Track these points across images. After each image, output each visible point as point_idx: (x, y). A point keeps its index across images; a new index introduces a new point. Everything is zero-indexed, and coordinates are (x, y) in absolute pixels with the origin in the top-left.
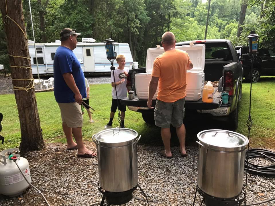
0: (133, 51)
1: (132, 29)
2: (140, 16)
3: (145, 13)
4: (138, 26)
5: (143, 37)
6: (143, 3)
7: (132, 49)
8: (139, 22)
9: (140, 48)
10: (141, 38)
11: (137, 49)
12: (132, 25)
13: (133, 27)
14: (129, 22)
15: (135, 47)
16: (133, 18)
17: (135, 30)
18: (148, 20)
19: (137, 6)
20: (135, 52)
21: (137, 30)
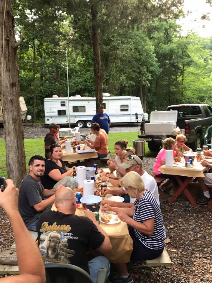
0: (144, 101)
1: (143, 82)
2: (151, 68)
3: (156, 65)
4: (149, 78)
5: (154, 88)
6: (155, 57)
7: (142, 100)
8: (150, 74)
9: (151, 98)
10: (152, 88)
11: (148, 100)
12: (144, 78)
13: (144, 80)
14: (141, 75)
15: (146, 98)
16: (144, 72)
17: (147, 83)
18: (160, 71)
19: (149, 61)
20: (146, 102)
21: (148, 83)
